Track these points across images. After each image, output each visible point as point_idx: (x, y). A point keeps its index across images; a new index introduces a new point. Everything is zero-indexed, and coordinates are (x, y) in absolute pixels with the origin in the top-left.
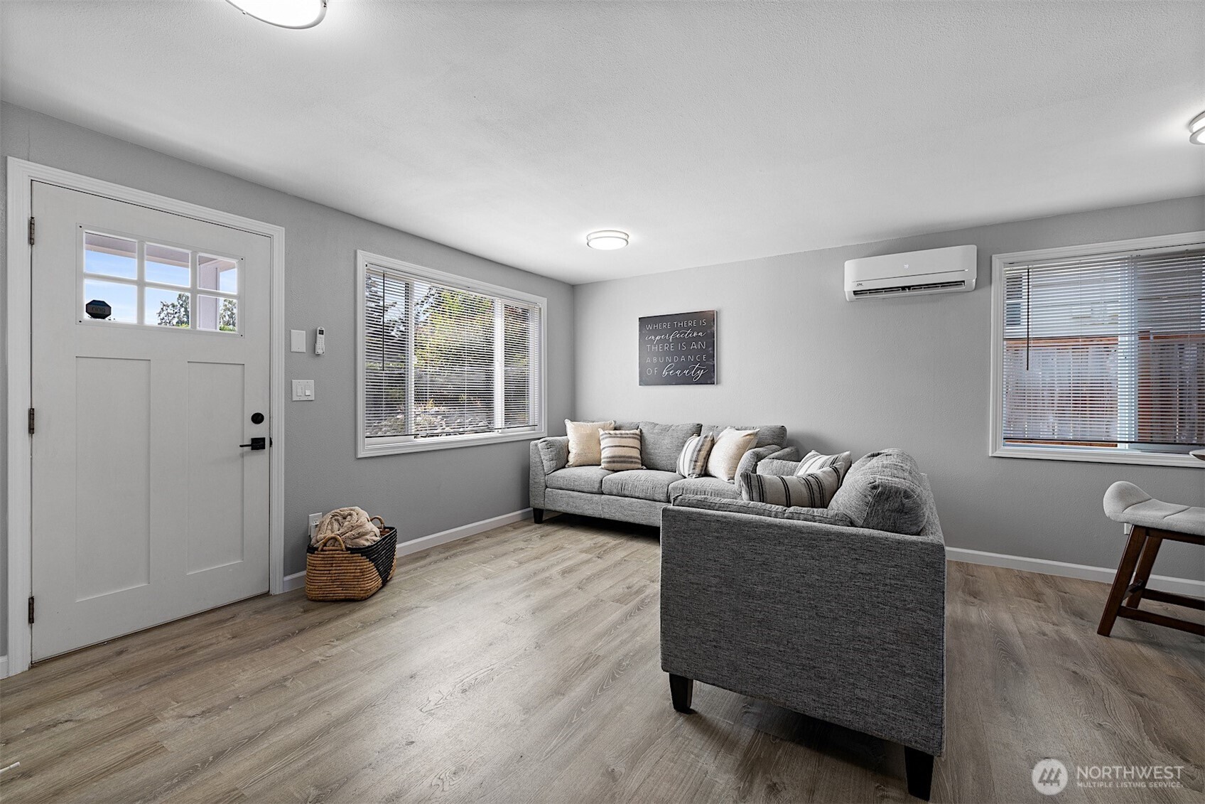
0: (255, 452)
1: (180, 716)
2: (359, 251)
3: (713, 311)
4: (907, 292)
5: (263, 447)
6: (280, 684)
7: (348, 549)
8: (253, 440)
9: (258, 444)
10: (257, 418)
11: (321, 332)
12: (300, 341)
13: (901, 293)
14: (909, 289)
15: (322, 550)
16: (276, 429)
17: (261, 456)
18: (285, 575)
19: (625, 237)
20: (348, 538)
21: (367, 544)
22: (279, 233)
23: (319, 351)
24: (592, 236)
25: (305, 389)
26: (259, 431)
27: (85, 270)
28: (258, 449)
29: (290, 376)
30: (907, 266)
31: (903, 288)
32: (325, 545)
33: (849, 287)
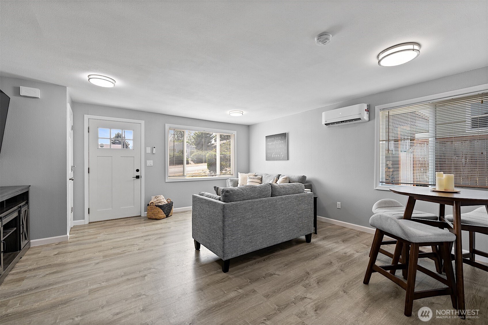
0: (137, 179)
1: (104, 234)
2: (166, 124)
3: (286, 133)
4: (343, 124)
5: (139, 178)
6: (125, 232)
7: (155, 205)
8: (137, 176)
9: (138, 177)
10: (138, 171)
11: (154, 147)
12: (149, 150)
13: (341, 124)
14: (344, 122)
15: (150, 205)
16: (142, 173)
17: (139, 180)
18: (145, 212)
19: (242, 113)
20: (156, 203)
21: (161, 205)
22: (143, 122)
23: (154, 153)
24: (230, 112)
25: (150, 163)
26: (138, 174)
27: (99, 137)
28: (138, 178)
29: (146, 159)
30: (341, 113)
31: (342, 122)
32: (151, 204)
33: (324, 123)
